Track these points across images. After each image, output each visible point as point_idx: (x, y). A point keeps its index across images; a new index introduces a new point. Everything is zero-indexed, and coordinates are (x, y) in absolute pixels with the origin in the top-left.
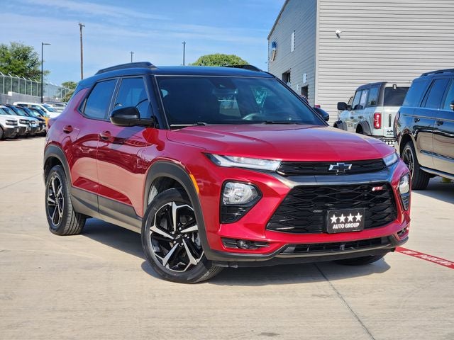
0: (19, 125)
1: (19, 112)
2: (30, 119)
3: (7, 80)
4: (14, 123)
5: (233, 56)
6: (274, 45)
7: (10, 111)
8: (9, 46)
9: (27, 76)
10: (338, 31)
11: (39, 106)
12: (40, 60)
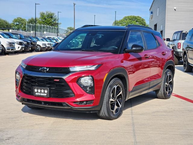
0: (47, 46)
1: (48, 40)
2: (52, 43)
3: (44, 27)
4: (45, 45)
5: (138, 17)
6: (152, 13)
7: (44, 40)
8: (45, 13)
9: (52, 25)
10: (175, 8)
11: (56, 38)
12: (57, 19)
